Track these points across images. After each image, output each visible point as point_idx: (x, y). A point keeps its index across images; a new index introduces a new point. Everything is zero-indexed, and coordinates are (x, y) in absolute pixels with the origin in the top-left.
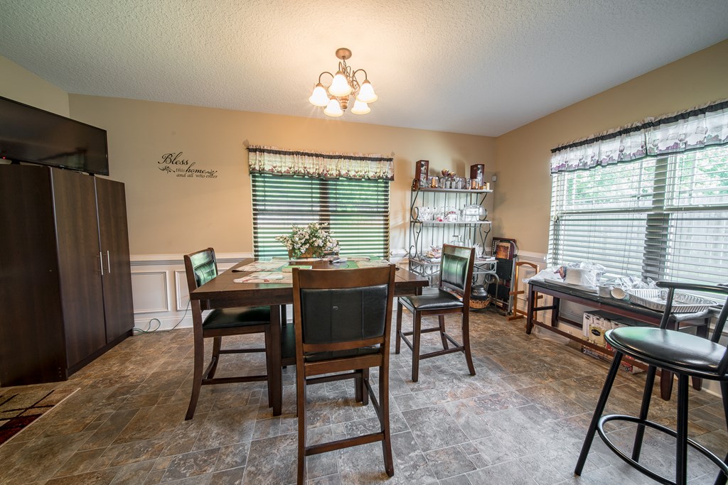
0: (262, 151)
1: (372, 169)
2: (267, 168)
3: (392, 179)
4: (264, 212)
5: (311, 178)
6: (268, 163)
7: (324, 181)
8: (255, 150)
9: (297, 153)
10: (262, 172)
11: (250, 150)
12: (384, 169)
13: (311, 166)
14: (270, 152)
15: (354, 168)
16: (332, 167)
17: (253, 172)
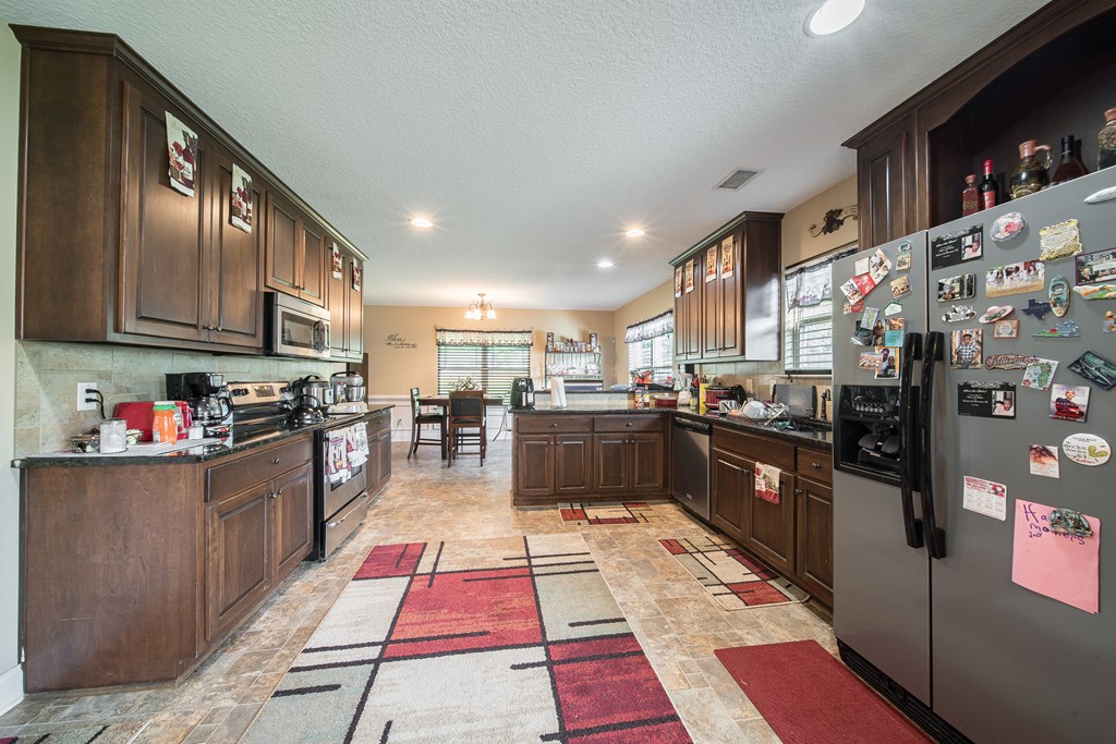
0: (445, 330)
1: (517, 339)
2: (447, 341)
3: (532, 344)
4: (445, 368)
5: (475, 345)
6: (448, 337)
7: (485, 346)
8: (440, 331)
9: (466, 331)
10: (443, 344)
11: (438, 331)
12: (527, 338)
13: (475, 338)
14: (449, 331)
15: (504, 338)
16: (489, 338)
17: (439, 345)
